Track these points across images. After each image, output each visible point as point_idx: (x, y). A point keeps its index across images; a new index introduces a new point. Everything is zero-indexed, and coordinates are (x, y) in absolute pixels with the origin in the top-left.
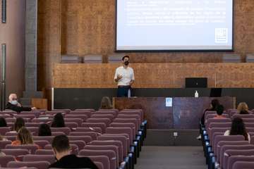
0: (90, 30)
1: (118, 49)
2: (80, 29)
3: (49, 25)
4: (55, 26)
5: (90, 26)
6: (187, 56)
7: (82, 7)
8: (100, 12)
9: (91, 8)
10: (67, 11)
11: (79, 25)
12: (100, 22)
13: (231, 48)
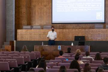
0: (41, 14)
1: (53, 22)
2: (37, 14)
3: (21, 12)
4: (24, 12)
5: (41, 13)
6: (84, 26)
7: (37, 3)
8: (45, 6)
9: (41, 4)
10: (31, 5)
11: (36, 12)
12: (45, 10)
13: (104, 22)
